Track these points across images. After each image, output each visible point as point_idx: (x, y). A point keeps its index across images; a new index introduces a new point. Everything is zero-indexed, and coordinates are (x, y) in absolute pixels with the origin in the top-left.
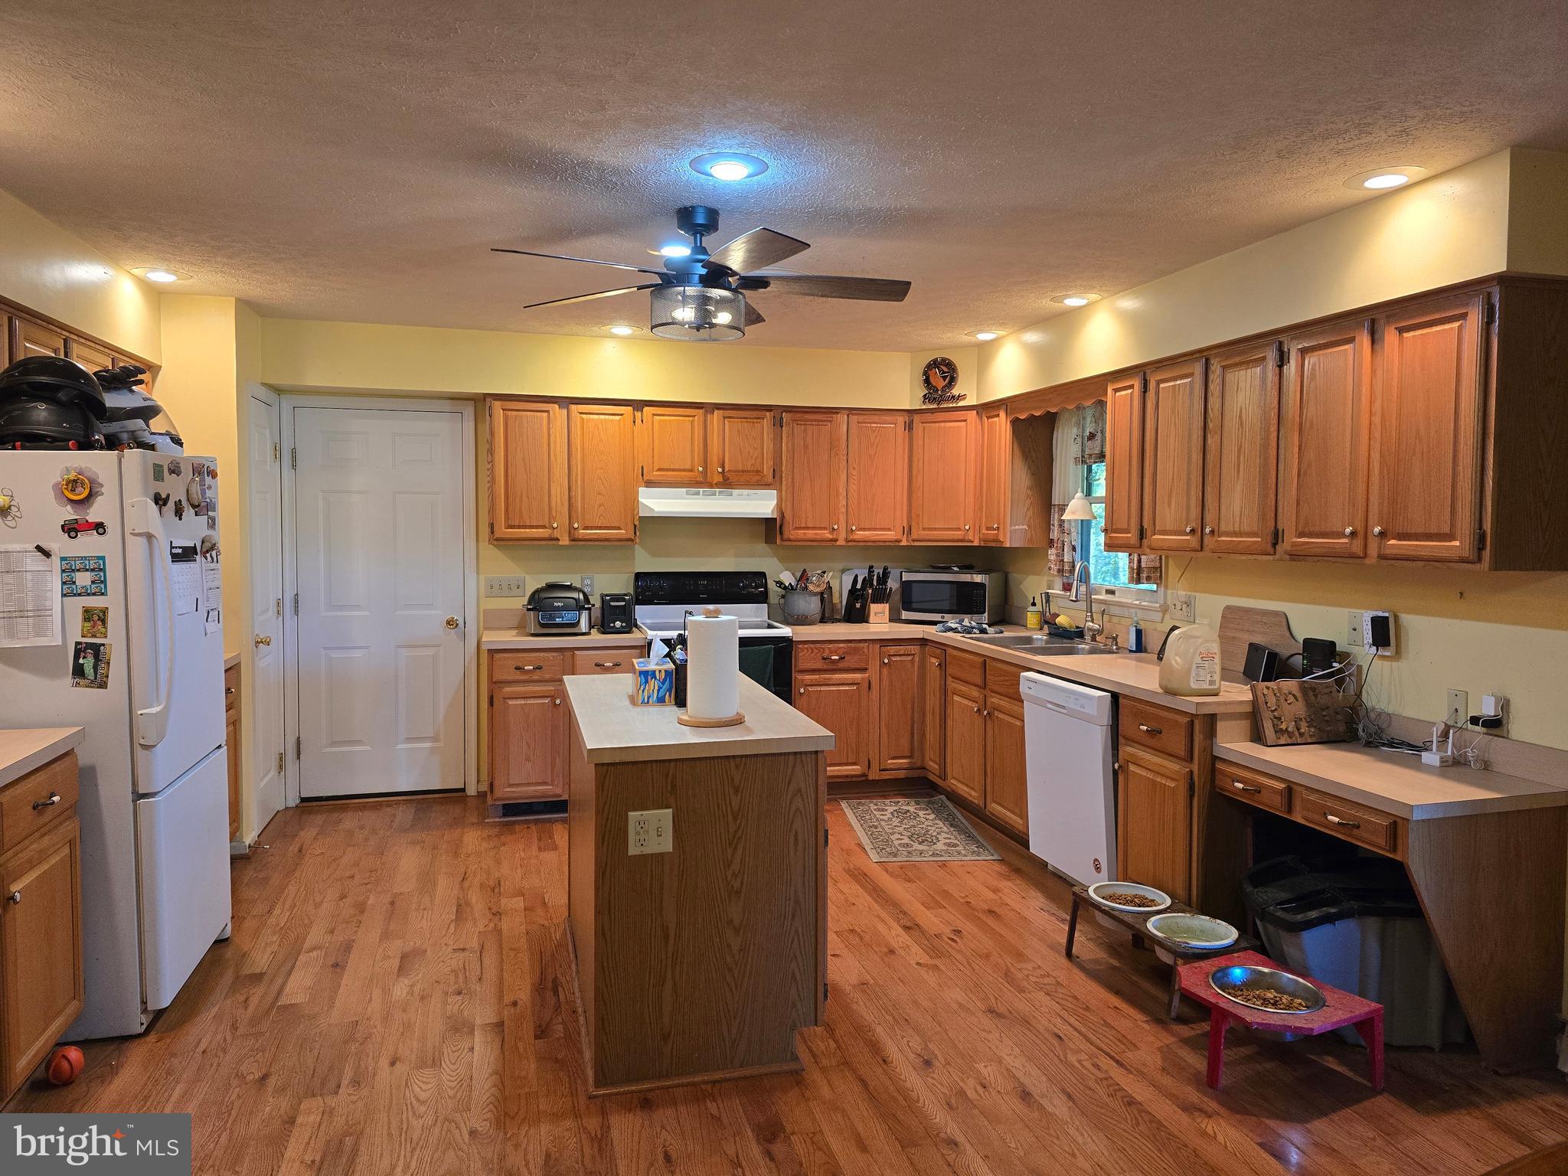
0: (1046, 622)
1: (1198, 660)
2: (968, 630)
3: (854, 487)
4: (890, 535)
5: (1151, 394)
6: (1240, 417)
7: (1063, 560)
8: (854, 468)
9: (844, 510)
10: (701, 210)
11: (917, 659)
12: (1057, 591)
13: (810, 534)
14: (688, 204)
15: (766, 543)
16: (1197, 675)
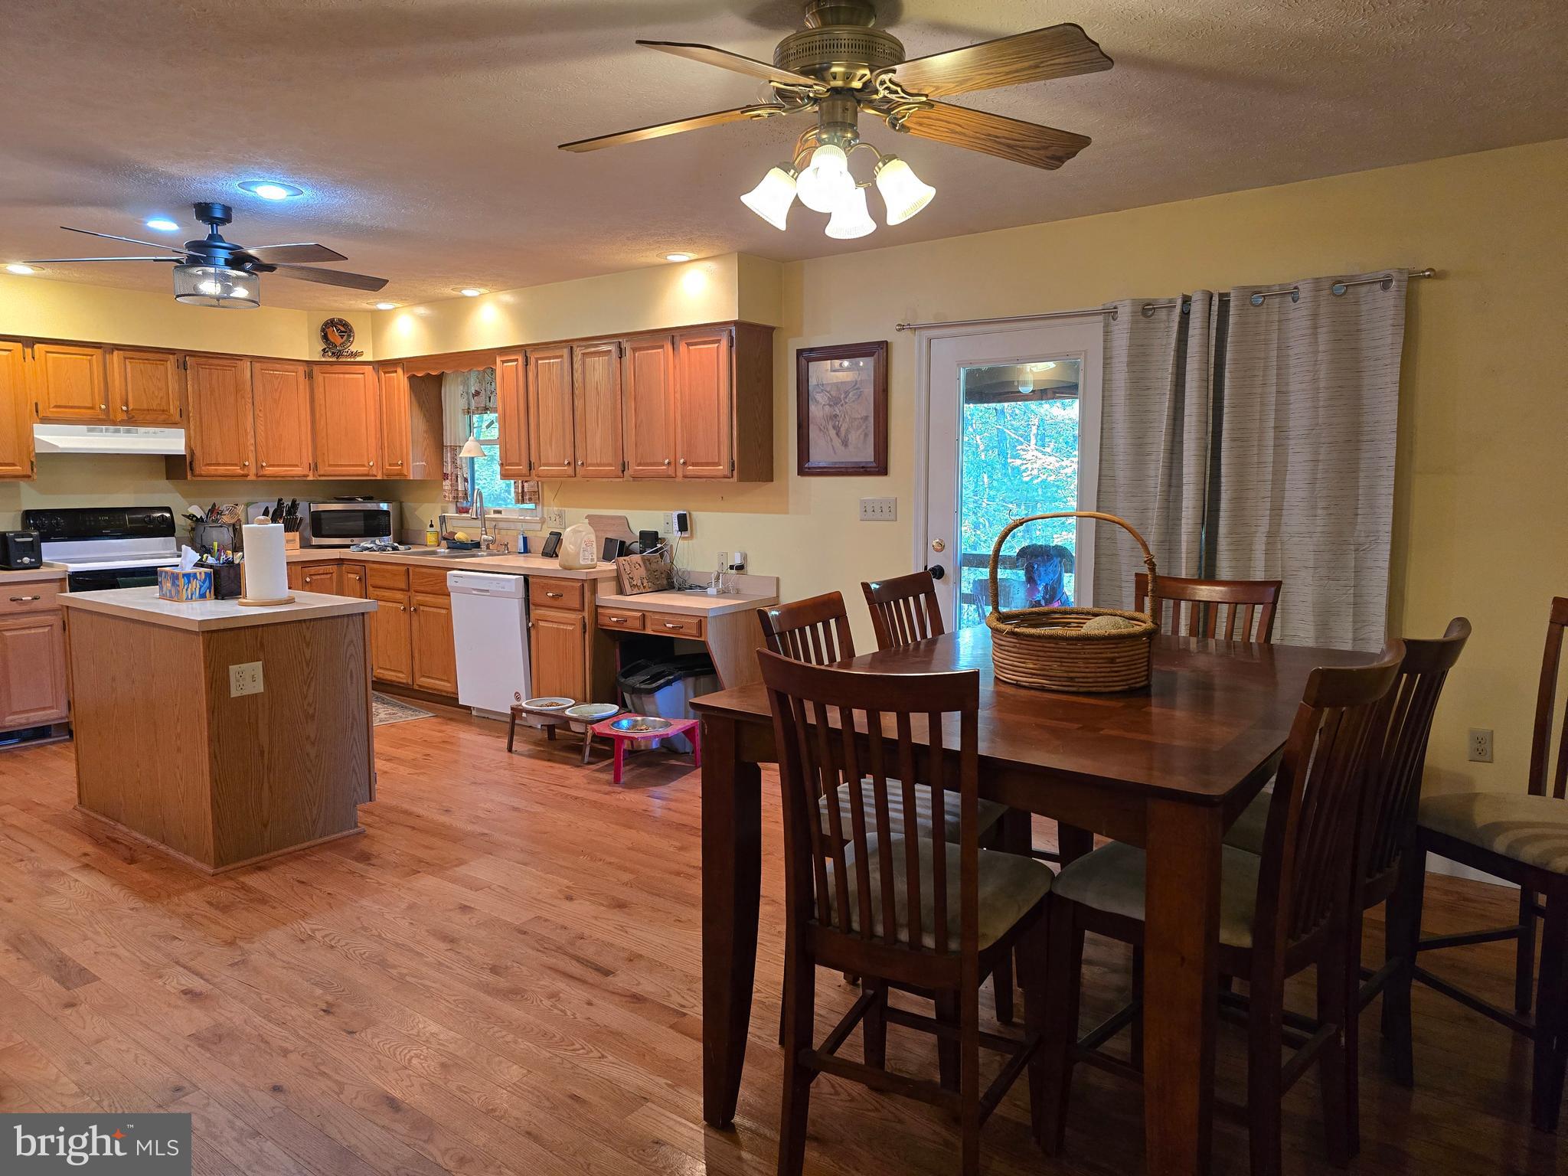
0: (445, 539)
1: (584, 546)
2: (383, 549)
3: (262, 427)
4: (298, 471)
5: (532, 367)
6: (597, 388)
7: (457, 490)
8: (260, 410)
9: (253, 448)
10: (217, 206)
11: (334, 575)
12: (451, 513)
13: (221, 469)
14: (208, 201)
15: (167, 479)
16: (584, 556)
